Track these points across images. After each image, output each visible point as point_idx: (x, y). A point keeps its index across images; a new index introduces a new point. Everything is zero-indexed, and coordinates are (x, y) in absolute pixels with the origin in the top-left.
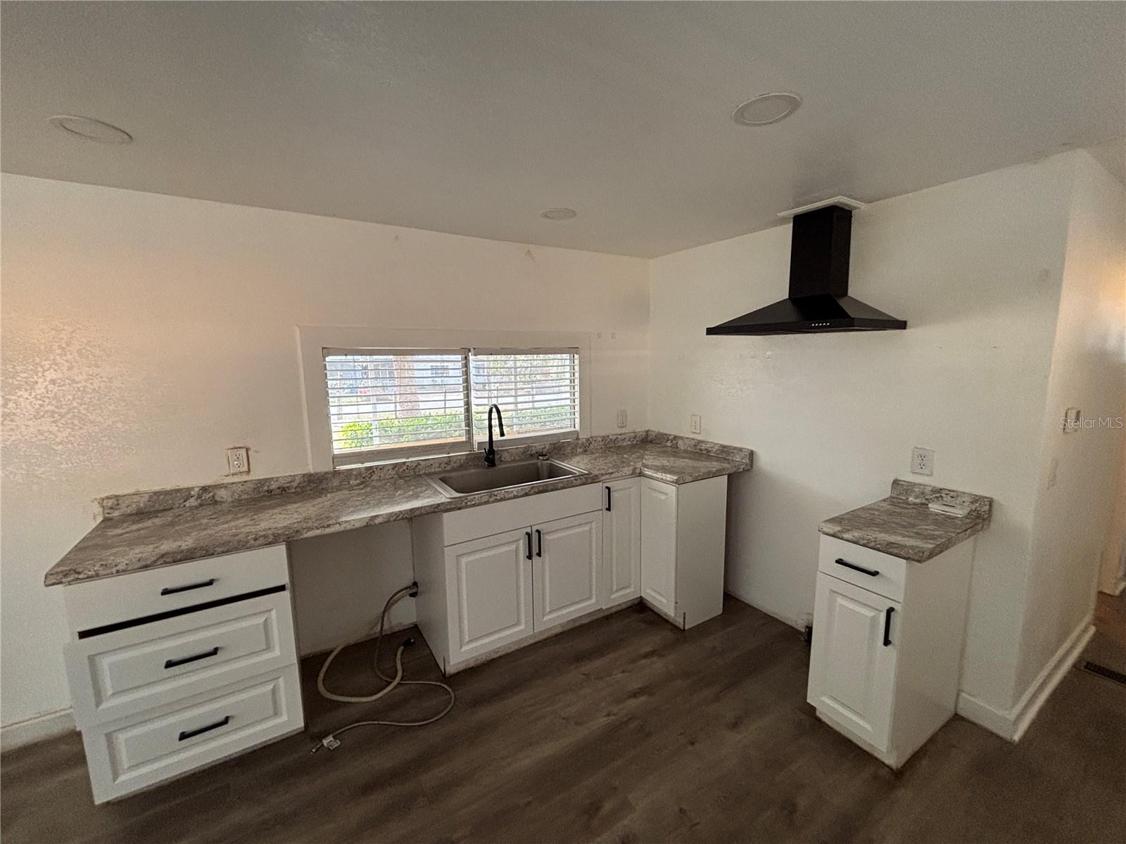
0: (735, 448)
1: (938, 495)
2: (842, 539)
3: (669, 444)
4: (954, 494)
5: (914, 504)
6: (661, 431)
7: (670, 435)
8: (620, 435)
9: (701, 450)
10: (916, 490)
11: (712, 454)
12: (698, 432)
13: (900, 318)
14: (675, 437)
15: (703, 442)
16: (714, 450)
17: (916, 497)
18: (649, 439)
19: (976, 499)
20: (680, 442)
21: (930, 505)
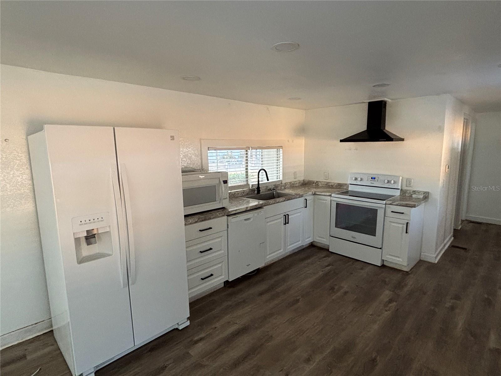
0: (344, 184)
1: (414, 193)
2: (393, 205)
3: (314, 184)
4: (419, 192)
5: (408, 196)
6: (310, 180)
7: (314, 181)
8: (295, 182)
9: (329, 186)
10: (408, 192)
11: (334, 187)
12: (327, 179)
13: (402, 137)
14: (317, 182)
15: (329, 183)
16: (335, 185)
17: (408, 194)
18: (305, 183)
19: (425, 193)
20: (320, 183)
21: (413, 196)
